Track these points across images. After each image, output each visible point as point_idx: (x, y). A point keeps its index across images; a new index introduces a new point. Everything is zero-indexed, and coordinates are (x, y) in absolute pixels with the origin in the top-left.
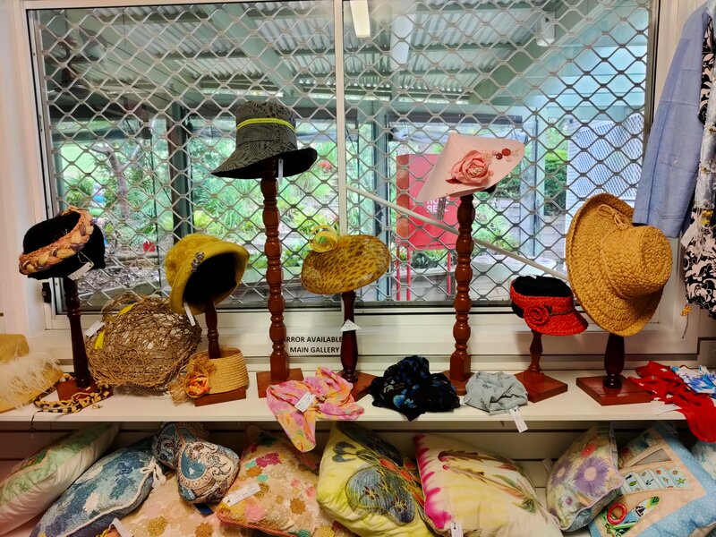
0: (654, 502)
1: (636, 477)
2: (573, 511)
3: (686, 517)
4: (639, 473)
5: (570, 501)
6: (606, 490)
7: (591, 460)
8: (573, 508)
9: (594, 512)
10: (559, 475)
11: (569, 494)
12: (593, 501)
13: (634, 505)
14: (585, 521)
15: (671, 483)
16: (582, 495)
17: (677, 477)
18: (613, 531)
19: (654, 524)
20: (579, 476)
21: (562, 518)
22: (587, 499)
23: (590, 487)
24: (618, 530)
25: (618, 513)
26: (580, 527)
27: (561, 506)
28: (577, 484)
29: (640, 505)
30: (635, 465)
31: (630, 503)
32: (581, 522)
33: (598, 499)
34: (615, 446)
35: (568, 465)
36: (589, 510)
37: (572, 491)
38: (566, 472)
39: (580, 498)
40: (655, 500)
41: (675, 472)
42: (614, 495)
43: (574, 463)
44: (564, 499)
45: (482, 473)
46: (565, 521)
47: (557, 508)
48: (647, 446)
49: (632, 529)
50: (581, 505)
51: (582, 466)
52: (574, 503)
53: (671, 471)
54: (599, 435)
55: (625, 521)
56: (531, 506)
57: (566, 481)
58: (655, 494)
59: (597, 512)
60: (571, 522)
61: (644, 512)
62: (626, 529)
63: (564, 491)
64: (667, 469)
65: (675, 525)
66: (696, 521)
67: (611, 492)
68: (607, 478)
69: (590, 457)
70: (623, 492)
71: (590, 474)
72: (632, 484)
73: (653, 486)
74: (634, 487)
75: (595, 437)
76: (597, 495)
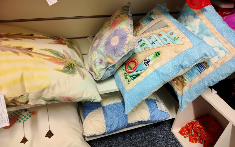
0: (156, 55)
1: (145, 40)
2: (103, 68)
3: (177, 63)
4: (146, 37)
5: (101, 62)
6: (126, 51)
7: (116, 31)
8: (103, 66)
9: (117, 66)
10: (95, 45)
11: (101, 56)
12: (116, 60)
13: (143, 59)
14: (112, 73)
15: (169, 41)
16: (109, 57)
17: (173, 37)
18: (129, 77)
19: (156, 70)
20: (108, 43)
21: (97, 73)
22: (112, 59)
23: (115, 50)
24: (132, 76)
25: (132, 65)
26: (108, 76)
27: (95, 65)
28: (106, 49)
29: (147, 59)
30: (144, 32)
31: (140, 58)
32: (109, 74)
33: (120, 58)
34: (132, 21)
35: (101, 37)
36: (114, 66)
37: (102, 54)
38: (99, 42)
39: (108, 58)
40: (158, 54)
41: (172, 34)
42: (131, 54)
43: (105, 35)
44: (97, 60)
45: (31, 49)
46: (98, 75)
47: (93, 67)
48: (152, 20)
49: (141, 75)
50: (108, 63)
51: (109, 36)
52: (103, 63)
53: (169, 33)
54: (122, 14)
55: (137, 70)
56: (71, 69)
57: (99, 48)
58: (158, 50)
59: (119, 67)
60: (102, 75)
61: (150, 63)
62: (137, 76)
63: (97, 55)
64: (166, 32)
65: (169, 69)
66: (184, 64)
67: (129, 53)
68: (127, 42)
69: (115, 29)
70: (136, 51)
71: (115, 41)
72: (142, 45)
73: (156, 45)
74: (143, 47)
75: (119, 16)
76: (119, 56)
